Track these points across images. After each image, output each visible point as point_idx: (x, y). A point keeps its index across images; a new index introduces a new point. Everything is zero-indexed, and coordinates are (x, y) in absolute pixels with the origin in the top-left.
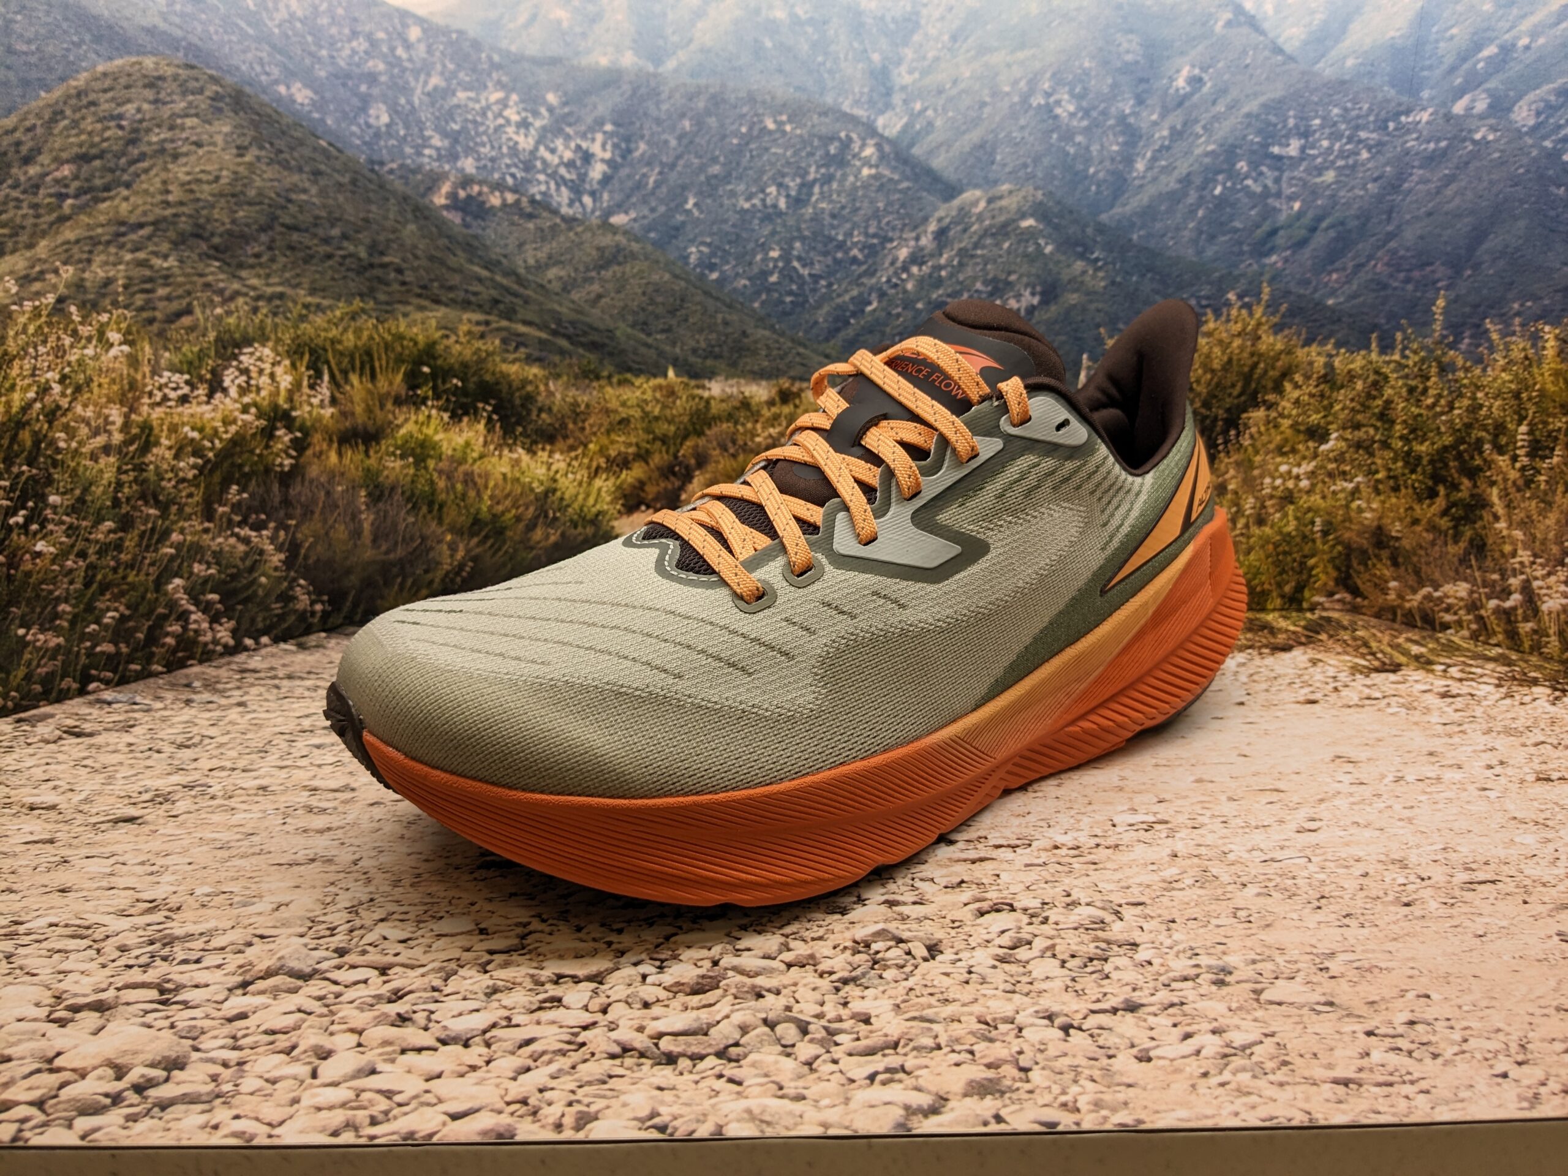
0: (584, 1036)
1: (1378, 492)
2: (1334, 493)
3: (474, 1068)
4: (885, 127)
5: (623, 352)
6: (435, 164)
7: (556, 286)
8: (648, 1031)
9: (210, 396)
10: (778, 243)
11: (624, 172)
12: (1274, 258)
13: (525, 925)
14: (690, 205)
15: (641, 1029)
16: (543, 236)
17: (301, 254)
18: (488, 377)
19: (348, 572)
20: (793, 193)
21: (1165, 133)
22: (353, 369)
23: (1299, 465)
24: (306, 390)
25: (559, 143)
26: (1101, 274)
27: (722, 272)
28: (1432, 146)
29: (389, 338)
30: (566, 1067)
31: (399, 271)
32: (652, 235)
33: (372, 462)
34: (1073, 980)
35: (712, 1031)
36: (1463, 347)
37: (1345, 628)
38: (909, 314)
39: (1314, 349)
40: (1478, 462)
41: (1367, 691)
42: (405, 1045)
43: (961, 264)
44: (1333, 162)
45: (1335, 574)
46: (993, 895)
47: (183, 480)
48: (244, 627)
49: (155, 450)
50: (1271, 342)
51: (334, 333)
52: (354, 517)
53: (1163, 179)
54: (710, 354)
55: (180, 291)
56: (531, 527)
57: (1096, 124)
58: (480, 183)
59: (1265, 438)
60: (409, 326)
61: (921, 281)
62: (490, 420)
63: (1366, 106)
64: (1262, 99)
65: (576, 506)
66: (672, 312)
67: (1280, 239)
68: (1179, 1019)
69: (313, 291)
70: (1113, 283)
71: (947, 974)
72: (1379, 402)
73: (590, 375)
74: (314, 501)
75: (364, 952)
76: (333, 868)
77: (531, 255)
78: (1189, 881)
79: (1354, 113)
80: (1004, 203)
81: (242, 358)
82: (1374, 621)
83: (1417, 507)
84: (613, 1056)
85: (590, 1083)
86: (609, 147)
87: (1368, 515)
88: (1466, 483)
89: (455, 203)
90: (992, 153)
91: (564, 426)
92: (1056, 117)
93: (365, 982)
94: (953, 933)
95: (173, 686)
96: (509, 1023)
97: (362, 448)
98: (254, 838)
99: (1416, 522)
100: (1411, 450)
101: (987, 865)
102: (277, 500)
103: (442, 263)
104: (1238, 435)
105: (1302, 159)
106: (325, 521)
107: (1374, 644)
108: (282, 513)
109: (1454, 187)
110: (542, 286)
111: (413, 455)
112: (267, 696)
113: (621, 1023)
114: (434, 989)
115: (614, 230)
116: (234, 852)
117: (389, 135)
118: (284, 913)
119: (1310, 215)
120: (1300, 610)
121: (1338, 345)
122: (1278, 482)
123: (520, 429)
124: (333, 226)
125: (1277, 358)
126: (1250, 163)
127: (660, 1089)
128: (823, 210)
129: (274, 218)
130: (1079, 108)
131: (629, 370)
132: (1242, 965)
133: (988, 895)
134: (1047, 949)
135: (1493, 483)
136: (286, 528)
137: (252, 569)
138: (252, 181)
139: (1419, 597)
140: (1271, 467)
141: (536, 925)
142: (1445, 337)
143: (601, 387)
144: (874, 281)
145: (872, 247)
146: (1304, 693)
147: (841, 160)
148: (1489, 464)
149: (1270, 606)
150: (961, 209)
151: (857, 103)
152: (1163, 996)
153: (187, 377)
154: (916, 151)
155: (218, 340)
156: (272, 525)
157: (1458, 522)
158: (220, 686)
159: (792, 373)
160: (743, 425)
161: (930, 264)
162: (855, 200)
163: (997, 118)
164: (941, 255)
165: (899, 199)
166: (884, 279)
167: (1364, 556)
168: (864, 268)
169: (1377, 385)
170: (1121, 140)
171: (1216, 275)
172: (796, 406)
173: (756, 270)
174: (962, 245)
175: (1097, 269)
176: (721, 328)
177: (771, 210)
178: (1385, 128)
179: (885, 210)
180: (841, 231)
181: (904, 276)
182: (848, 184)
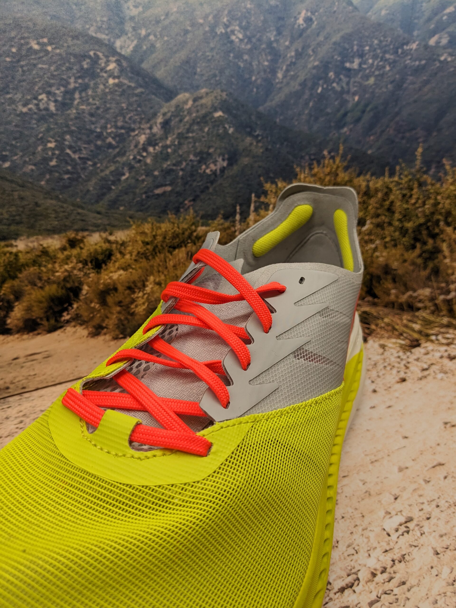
1: (386, 247)
4: (121, 48)
10: (53, 138)
12: (345, 129)
21: (293, 54)
26: (260, 145)
27: (12, 162)
28: (418, 63)
36: (431, 173)
37: (378, 318)
38: (150, 179)
39: (362, 178)
40: (437, 231)
41: (419, 364)
43: (180, 144)
53: (292, 83)
57: (255, 47)
61: (155, 157)
63: (389, 39)
64: (341, 34)
67: (349, 118)
70: (267, 149)
72: (388, 203)
79: (384, 43)
80: (203, 101)
82: (387, 311)
83: (406, 254)
87: (381, 259)
88: (431, 241)
90: (194, 67)
92: (232, 42)
99: (405, 261)
100: (403, 226)
105: (360, 71)
107: (397, 327)
109: (428, 87)
119: (363, 103)
121: (372, 175)
126: (335, 73)
128: (83, 111)
130: (245, 36)
135: (444, 241)
139: (406, 296)
142: (422, 168)
144: (125, 159)
145: (121, 135)
147: (92, 73)
148: (442, 232)
150: (177, 106)
154: (144, 66)
157: (426, 260)
159: (76, 227)
160: (45, 266)
161: (160, 145)
162: (105, 102)
163: (196, 42)
164: (167, 138)
165: (136, 101)
166: (131, 157)
167: (379, 279)
168: (117, 150)
169: (387, 194)
170: (269, 58)
171: (318, 141)
172: (81, 248)
173: (39, 158)
174: (180, 131)
175: (258, 142)
176: (19, 202)
177: (44, 112)
178: (397, 52)
179: (127, 109)
180: (99, 125)
181: (145, 154)
182: (99, 91)
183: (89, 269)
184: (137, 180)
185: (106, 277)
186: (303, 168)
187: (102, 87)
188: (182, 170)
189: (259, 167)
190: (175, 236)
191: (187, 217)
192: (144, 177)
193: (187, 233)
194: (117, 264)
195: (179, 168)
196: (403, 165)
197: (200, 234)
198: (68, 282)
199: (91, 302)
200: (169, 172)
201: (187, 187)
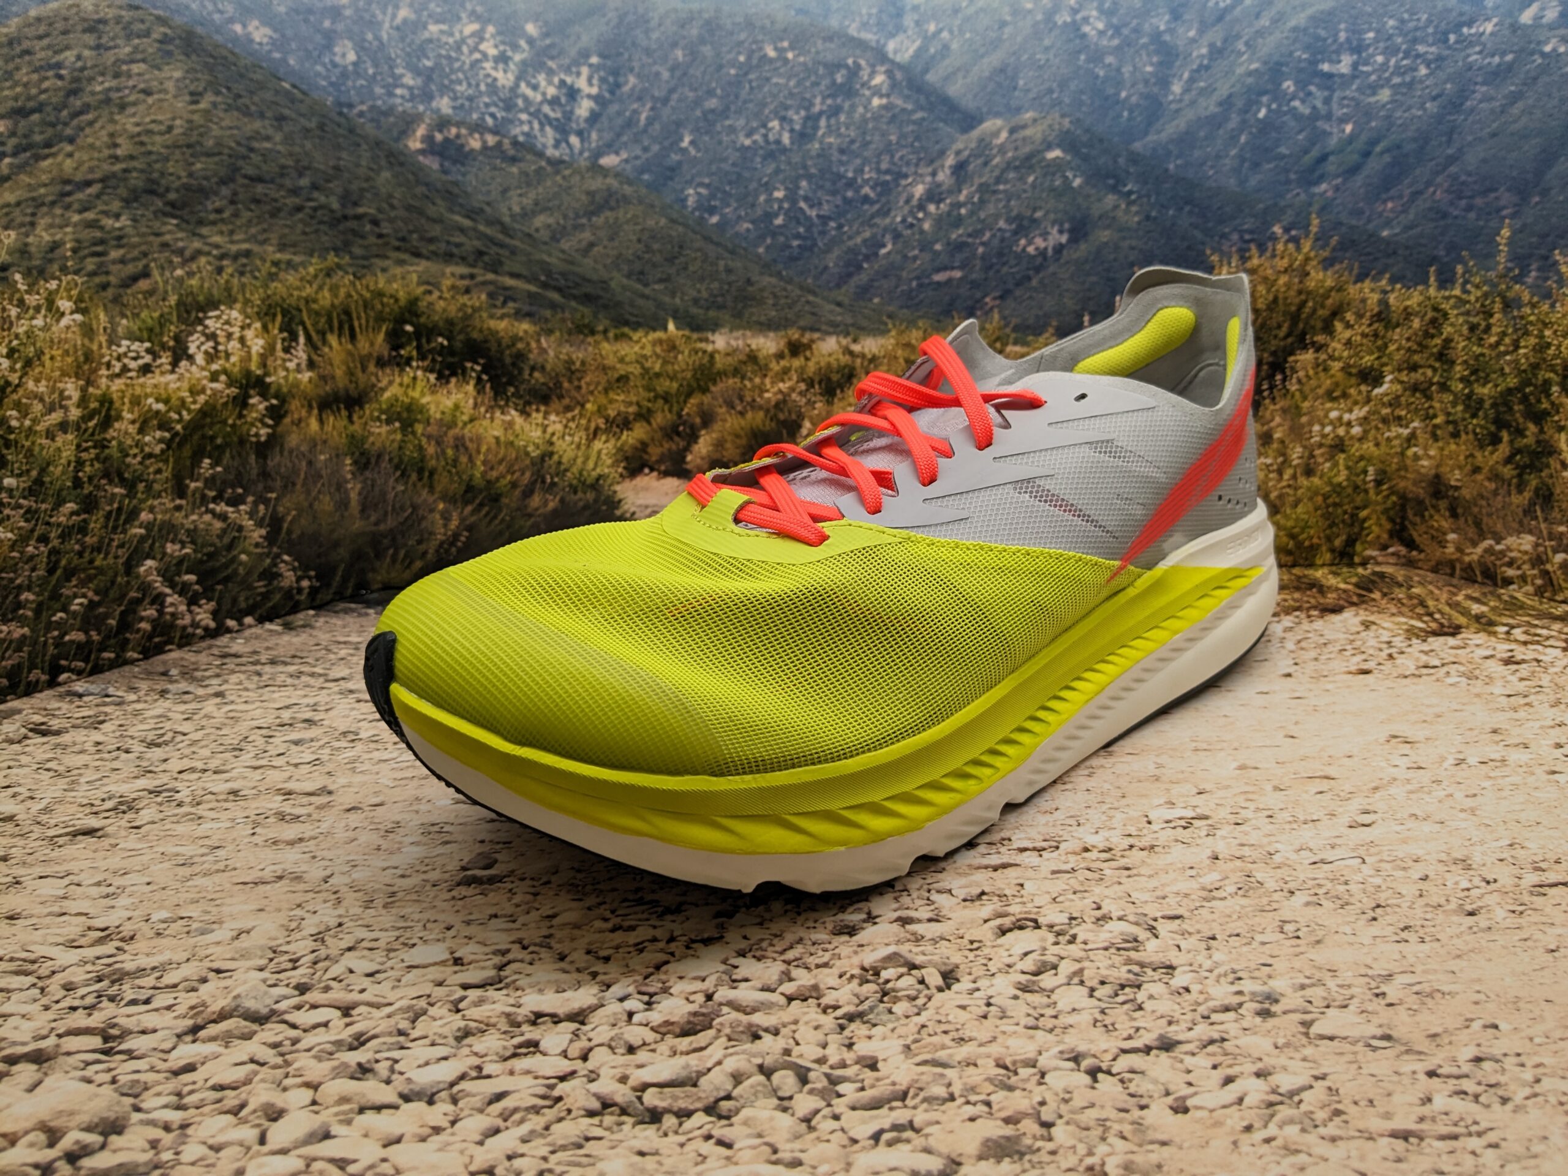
0: (561, 1088)
1: (1436, 438)
2: (1389, 439)
3: (437, 1130)
4: (895, 52)
5: (618, 304)
6: (409, 105)
7: (544, 235)
8: (632, 1082)
9: (175, 364)
10: (783, 182)
11: (614, 108)
12: (1324, 186)
13: (504, 953)
14: (685, 143)
15: (623, 1080)
16: (528, 180)
17: (267, 208)
18: (475, 335)
19: (336, 545)
20: (797, 127)
21: (1204, 51)
22: (331, 330)
23: (1351, 411)
24: (280, 353)
25: (541, 78)
26: (1134, 209)
27: (723, 216)
28: (1497, 59)
29: (368, 295)
30: (539, 1128)
31: (375, 223)
32: (646, 177)
33: (356, 428)
34: (1103, 1012)
35: (703, 1081)
36: (1529, 280)
37: (1400, 585)
38: (927, 256)
39: (1367, 284)
40: (1545, 405)
41: (1424, 658)
42: (363, 1102)
43: (982, 201)
44: (1388, 80)
45: (1388, 526)
46: (1016, 909)
47: (150, 456)
48: (224, 608)
49: (117, 425)
50: (1319, 278)
51: (308, 291)
52: (340, 486)
53: (1202, 102)
54: (714, 304)
55: (136, 253)
56: (528, 493)
57: (1127, 43)
58: (458, 125)
59: (1313, 383)
60: (389, 281)
61: (939, 221)
62: (479, 380)
63: (1425, 17)
64: (1310, 11)
65: (575, 470)
66: (671, 260)
67: (1331, 166)
68: (1219, 1059)
69: (282, 247)
70: (1148, 218)
71: (963, 1007)
72: (1438, 341)
73: (584, 330)
74: (295, 471)
75: (327, 989)
76: (302, 887)
77: (516, 203)
78: (1232, 889)
79: (1412, 25)
80: (1028, 132)
81: (208, 322)
82: (1430, 576)
83: (1478, 454)
84: (591, 1114)
85: (564, 1148)
86: (595, 81)
87: (1425, 463)
88: (1532, 428)
89: (432, 147)
90: (1014, 78)
91: (558, 385)
92: (1084, 36)
93: (326, 1025)
94: (971, 955)
95: (149, 674)
96: (480, 1074)
97: (344, 413)
98: (220, 853)
99: (1477, 470)
100: (1472, 392)
101: (1010, 872)
102: (255, 472)
103: (421, 213)
104: (1284, 380)
105: (1354, 77)
106: (308, 492)
107: (1431, 603)
108: (260, 486)
109: (1520, 105)
110: (529, 235)
111: (399, 419)
112: (247, 684)
113: (602, 1072)
114: (401, 1033)
115: (604, 172)
116: (197, 869)
117: (357, 74)
118: (245, 942)
119: (1364, 138)
120: (1351, 565)
121: (1393, 280)
122: (1328, 429)
123: (512, 389)
124: (301, 175)
125: (1326, 296)
126: (1297, 83)
127: (642, 1154)
128: (830, 145)
129: (237, 169)
130: (1109, 26)
131: (627, 323)
132: (1289, 991)
133: (1011, 909)
134: (1075, 974)
135: (1561, 429)
136: (266, 502)
137: (230, 547)
138: (210, 129)
139: (1479, 550)
140: (1321, 413)
141: (516, 953)
142: (1510, 270)
143: (597, 343)
144: (888, 221)
145: (885, 184)
146: (1355, 662)
147: (848, 90)
148: (1557, 407)
149: (1319, 562)
150: (981, 140)
151: (865, 25)
152: (1203, 1031)
153: (147, 345)
154: (930, 77)
155: (179, 303)
156: (250, 499)
157: (1522, 471)
158: (198, 674)
159: (802, 323)
160: (751, 380)
161: (948, 201)
162: (864, 133)
163: (1019, 39)
164: (960, 191)
165: (913, 132)
166: (899, 219)
167: (1421, 506)
168: (877, 207)
169: (1435, 323)
170: (1155, 59)
171: (1261, 206)
172: (807, 359)
173: (759, 212)
174: (983, 180)
175: (1130, 203)
176: (723, 276)
177: (774, 147)
178: (1447, 40)
179: (898, 143)
180: (851, 168)
181: (921, 215)
182: (857, 116)
183: (815, 395)
184: (905, 257)
186: (1226, 257)
187: (861, 110)
188: (983, 244)
189: (1132, 248)
192: (916, 252)
195: (977, 241)
196: (1472, 263)
198: (781, 410)
200: (960, 246)
201: (991, 273)
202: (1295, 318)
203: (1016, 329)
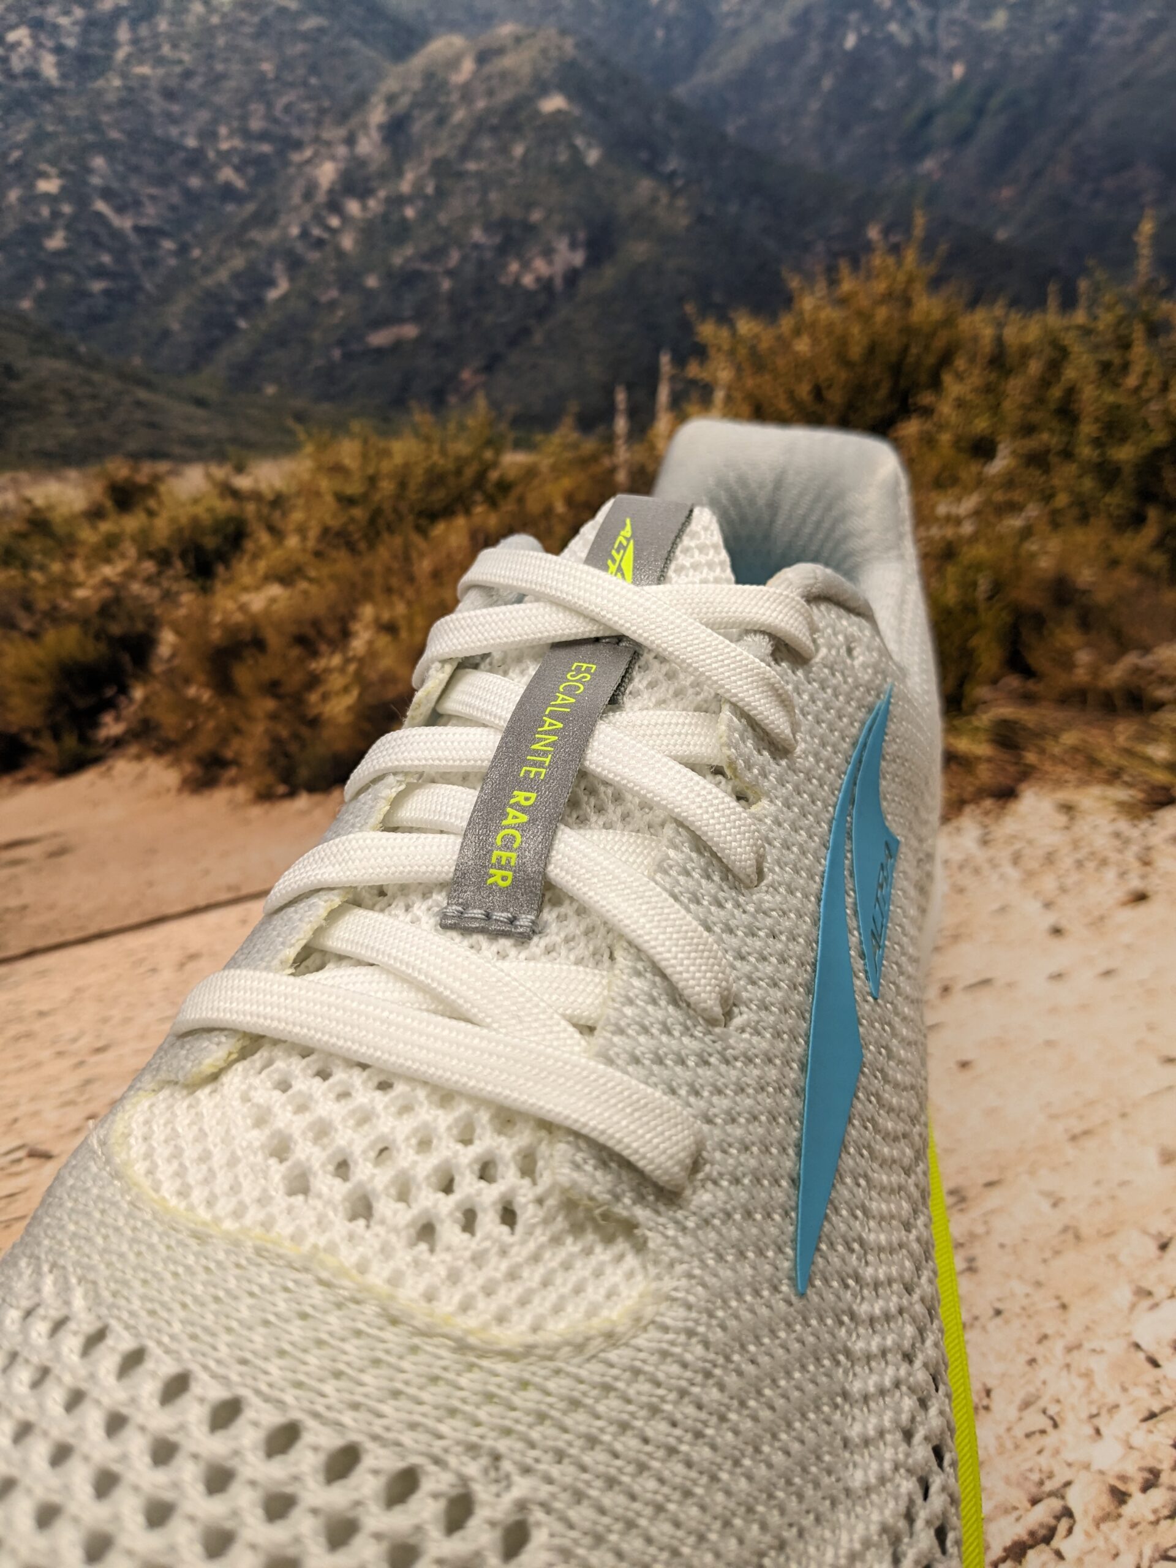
1: (1056, 526)
2: (1000, 536)
10: (53, 163)
12: (929, 164)
20: (70, 42)
23: (960, 502)
26: (681, 202)
37: (1043, 734)
38: (352, 301)
39: (980, 314)
43: (441, 193)
45: (1000, 652)
50: (926, 309)
53: (769, 17)
61: (368, 231)
70: (701, 219)
72: (1058, 391)
80: (507, 62)
83: (1115, 542)
87: (1044, 562)
100: (1104, 458)
109: (1163, 39)
119: (977, 85)
121: (1010, 305)
125: (932, 335)
128: (144, 78)
139: (1120, 669)
142: (1154, 281)
144: (274, 235)
145: (260, 161)
146: (1114, 881)
150: (429, 76)
159: (132, 445)
160: (42, 568)
161: (382, 194)
162: (210, 56)
164: (399, 173)
165: (304, 55)
166: (295, 231)
167: (1039, 621)
169: (1055, 367)
171: (852, 196)
172: (151, 513)
173: (11, 224)
174: (440, 151)
175: (675, 193)
177: (24, 84)
179: (277, 78)
180: (191, 127)
181: (335, 222)
182: (191, 20)
183: (177, 579)
184: (315, 303)
185: (230, 605)
186: (809, 279)
188: (450, 273)
189: (681, 271)
190: (435, 479)
191: (470, 422)
192: (333, 293)
193: (470, 472)
194: (262, 566)
195: (439, 269)
196: (1100, 275)
197: (512, 474)
198: (113, 617)
199: (187, 681)
200: (410, 279)
201: (467, 326)
202: (896, 369)
203: (518, 421)
